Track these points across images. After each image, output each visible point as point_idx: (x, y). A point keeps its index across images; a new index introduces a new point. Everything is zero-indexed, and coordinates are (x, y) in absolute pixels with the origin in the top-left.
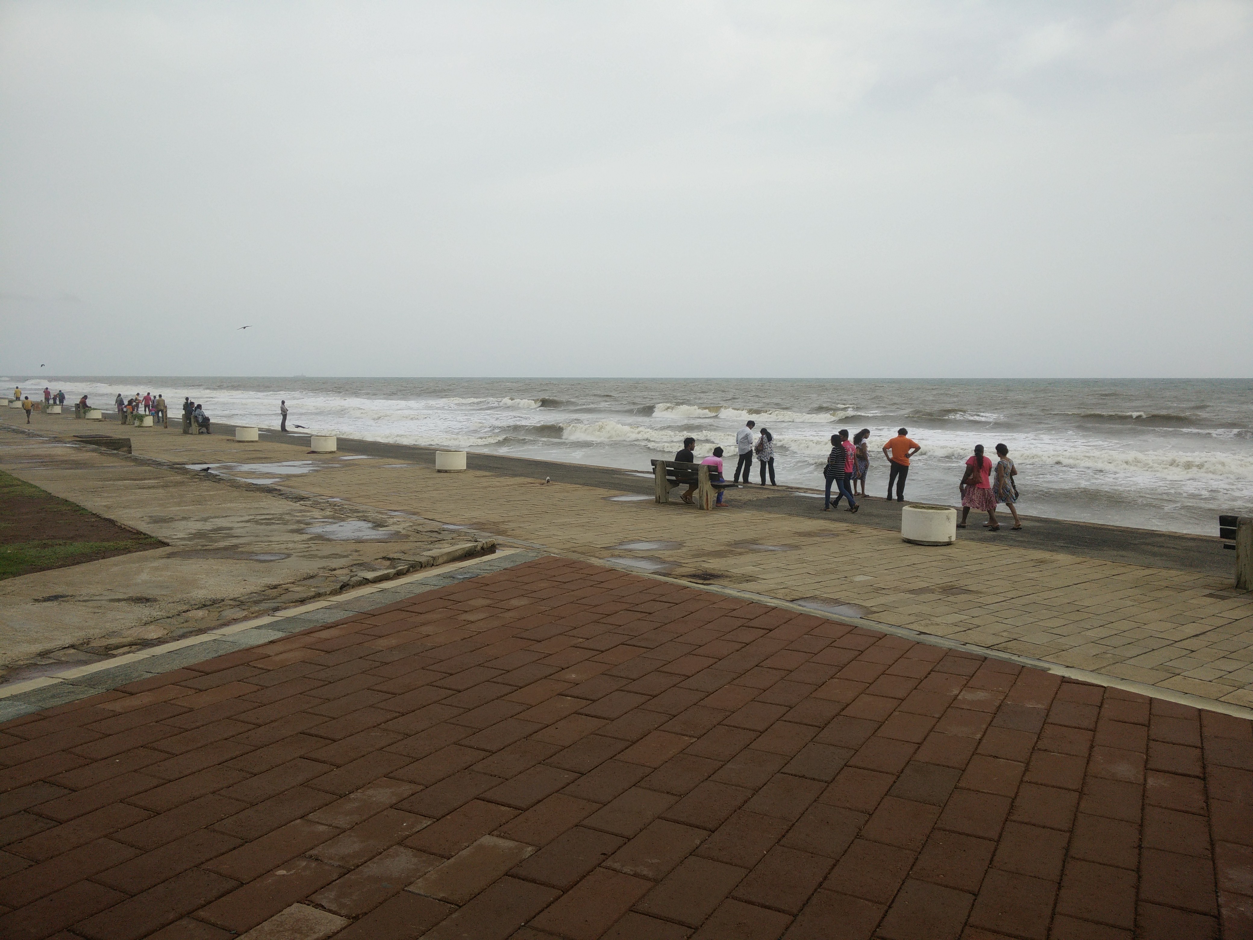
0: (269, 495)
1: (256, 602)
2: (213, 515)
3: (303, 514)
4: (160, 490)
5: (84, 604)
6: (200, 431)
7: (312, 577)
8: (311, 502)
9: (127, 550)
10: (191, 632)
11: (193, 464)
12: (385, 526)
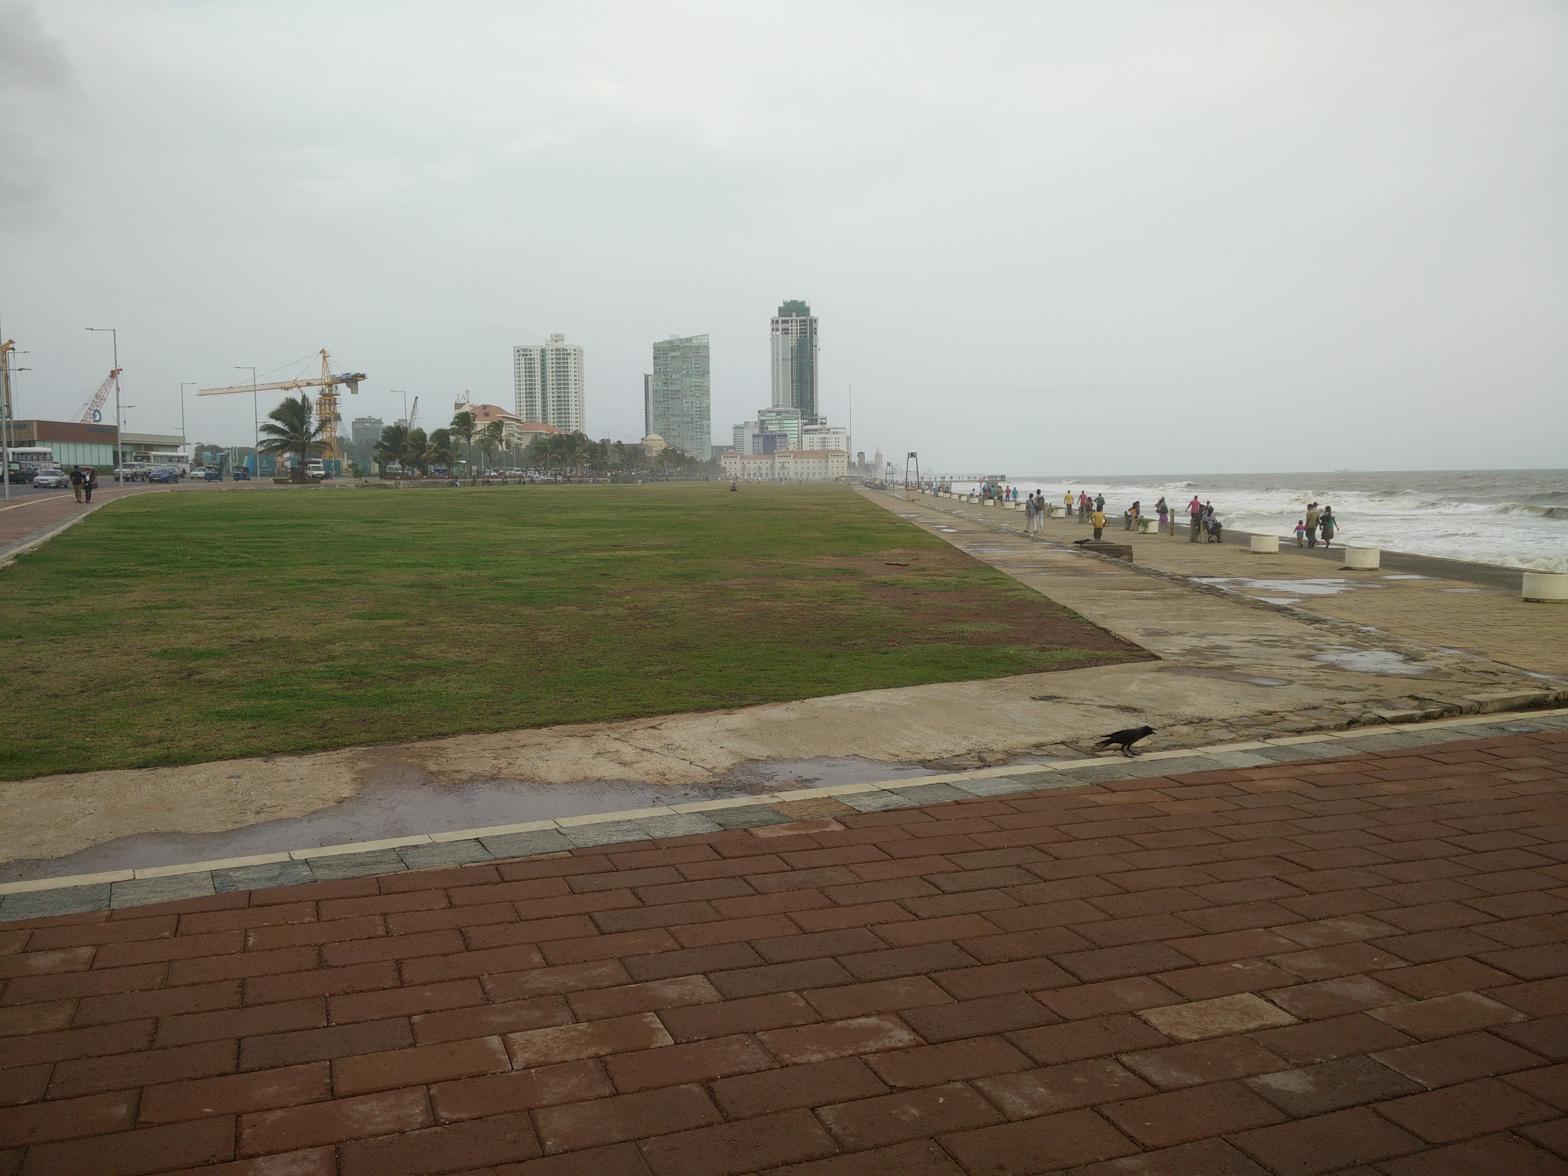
0: (1279, 615)
1: (1246, 726)
2: (1210, 632)
3: (1316, 638)
4: (1158, 603)
5: (1076, 706)
6: (1211, 539)
7: (1315, 708)
8: (1328, 626)
9: (1119, 661)
10: (1175, 746)
11: (1198, 577)
12: (1420, 661)
